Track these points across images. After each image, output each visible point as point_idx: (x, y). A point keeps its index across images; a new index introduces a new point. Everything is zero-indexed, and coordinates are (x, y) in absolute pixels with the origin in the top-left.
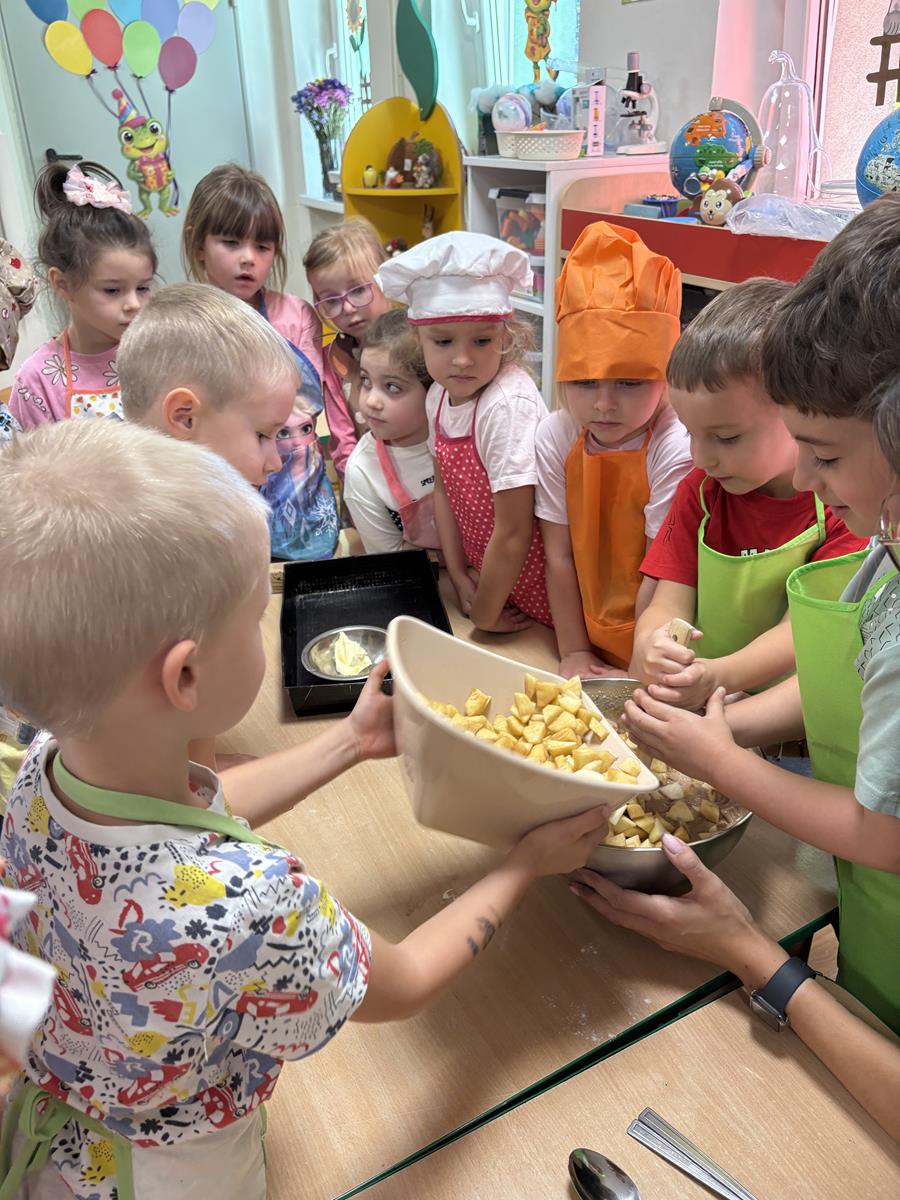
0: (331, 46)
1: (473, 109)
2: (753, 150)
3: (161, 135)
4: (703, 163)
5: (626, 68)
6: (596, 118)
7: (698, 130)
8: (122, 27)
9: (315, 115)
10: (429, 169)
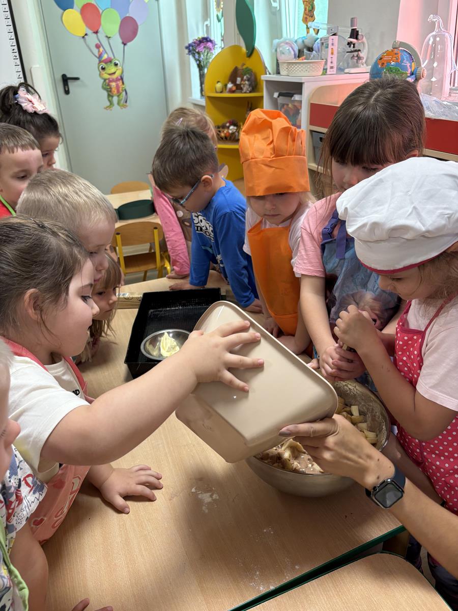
0: (206, 20)
1: (274, 51)
2: (416, 69)
3: (119, 67)
5: (350, 26)
6: (332, 53)
7: (385, 59)
8: (101, 11)
9: (197, 56)
10: (250, 83)
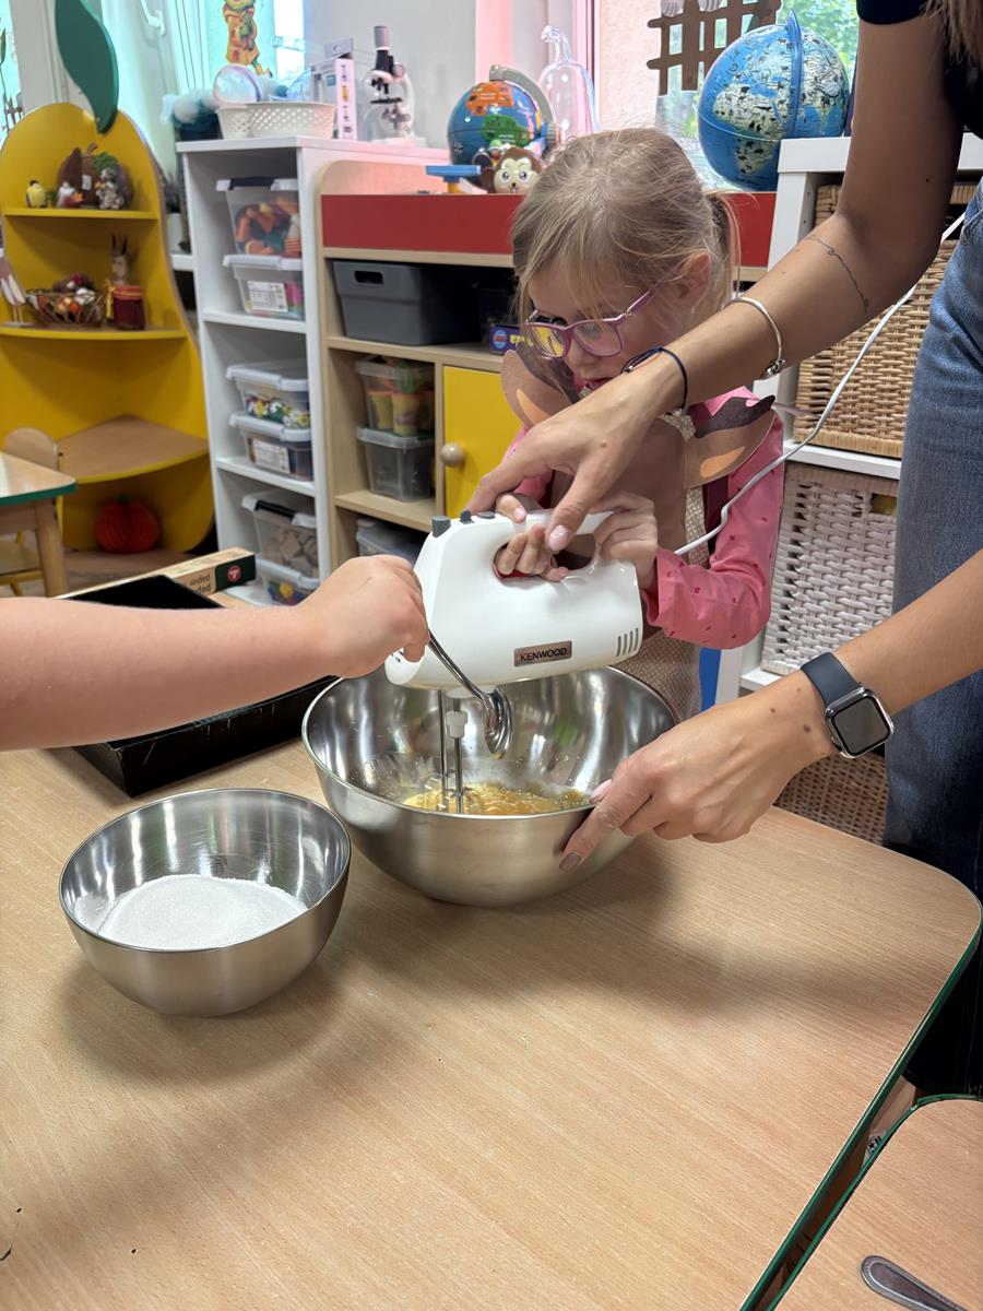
1: (165, 119)
2: (544, 126)
4: (492, 136)
5: (374, 44)
6: (345, 98)
7: (481, 99)
10: (117, 187)
